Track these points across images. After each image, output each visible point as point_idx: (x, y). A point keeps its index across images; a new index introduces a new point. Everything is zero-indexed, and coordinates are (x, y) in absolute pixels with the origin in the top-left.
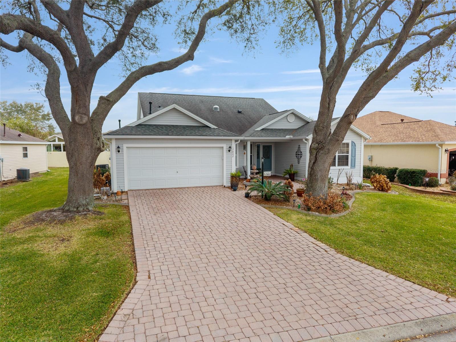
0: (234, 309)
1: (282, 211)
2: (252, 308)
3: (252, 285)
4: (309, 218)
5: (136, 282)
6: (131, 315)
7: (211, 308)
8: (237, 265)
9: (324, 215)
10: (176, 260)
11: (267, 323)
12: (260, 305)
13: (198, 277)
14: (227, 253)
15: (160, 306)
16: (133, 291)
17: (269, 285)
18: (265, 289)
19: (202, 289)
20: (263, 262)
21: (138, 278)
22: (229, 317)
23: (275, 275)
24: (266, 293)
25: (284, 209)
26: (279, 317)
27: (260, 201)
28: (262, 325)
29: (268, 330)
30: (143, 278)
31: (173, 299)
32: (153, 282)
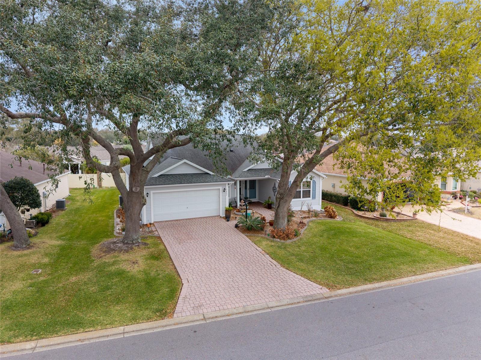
0: (228, 294)
1: (258, 239)
2: (236, 294)
3: (237, 284)
4: (273, 244)
5: (183, 284)
6: (186, 297)
7: (218, 294)
8: (229, 275)
9: (282, 241)
10: (199, 273)
11: (242, 299)
12: (239, 292)
13: (212, 281)
14: (225, 269)
15: (197, 294)
16: (183, 288)
17: (244, 284)
18: (242, 285)
19: (214, 286)
20: (242, 273)
21: (183, 283)
22: (226, 297)
23: (248, 279)
24: (243, 287)
25: (259, 237)
26: (246, 296)
27: (245, 230)
28: (239, 299)
29: (241, 301)
30: (186, 282)
31: (202, 291)
32: (190, 284)
